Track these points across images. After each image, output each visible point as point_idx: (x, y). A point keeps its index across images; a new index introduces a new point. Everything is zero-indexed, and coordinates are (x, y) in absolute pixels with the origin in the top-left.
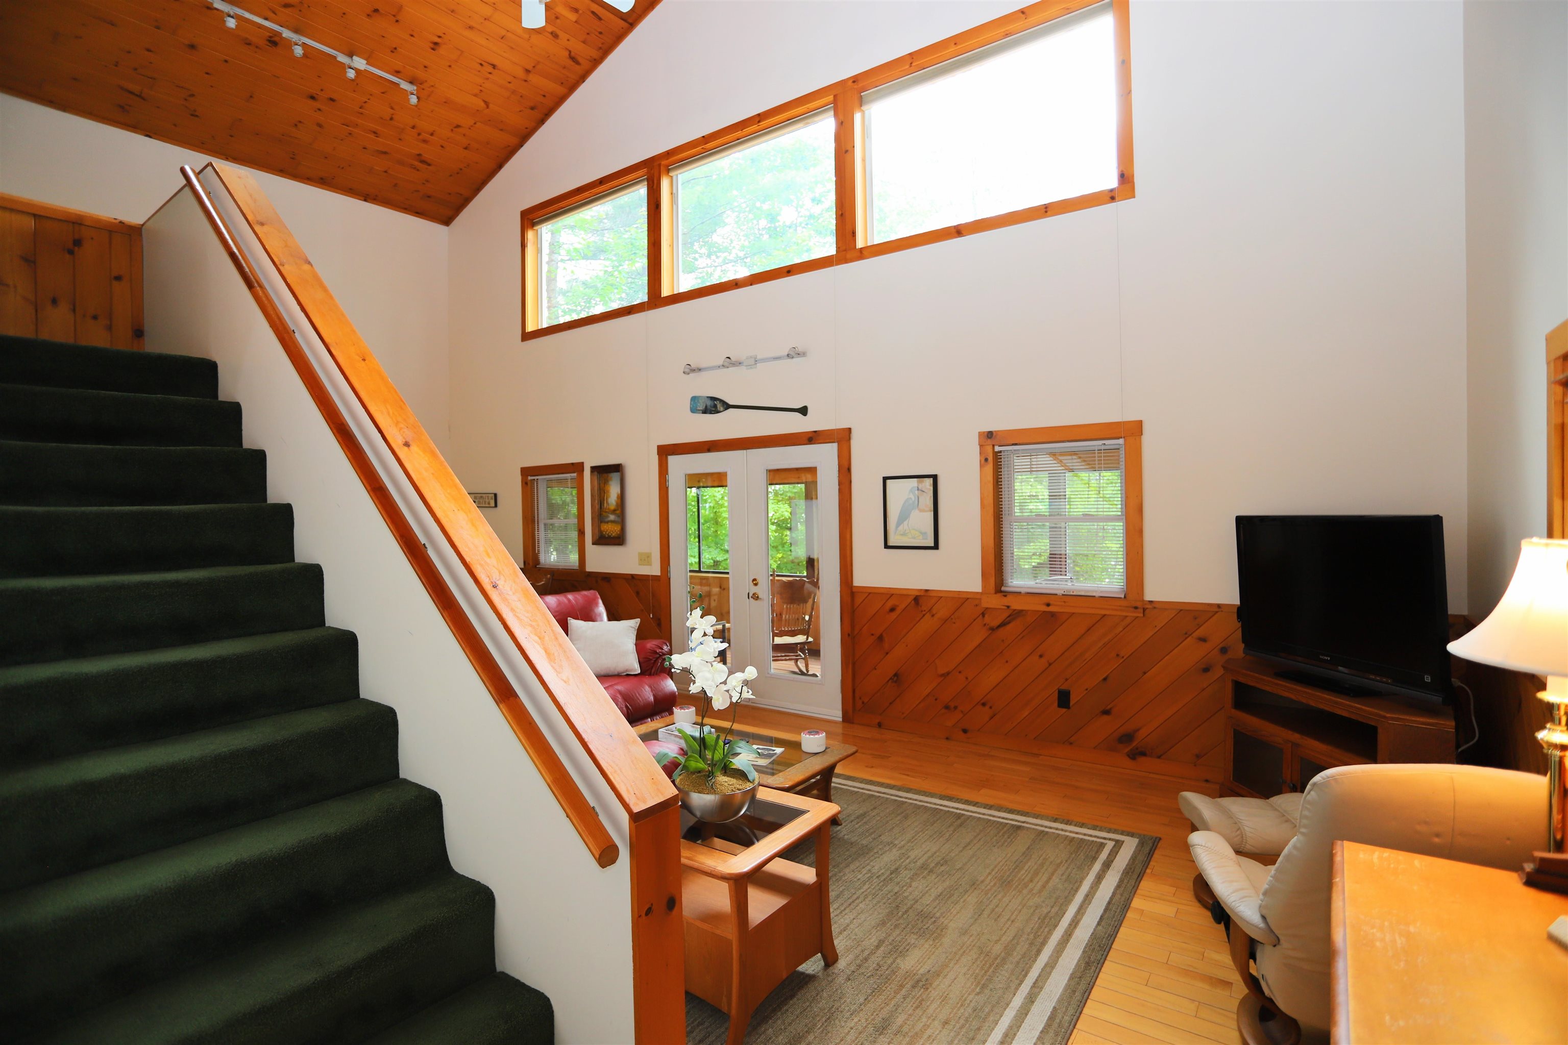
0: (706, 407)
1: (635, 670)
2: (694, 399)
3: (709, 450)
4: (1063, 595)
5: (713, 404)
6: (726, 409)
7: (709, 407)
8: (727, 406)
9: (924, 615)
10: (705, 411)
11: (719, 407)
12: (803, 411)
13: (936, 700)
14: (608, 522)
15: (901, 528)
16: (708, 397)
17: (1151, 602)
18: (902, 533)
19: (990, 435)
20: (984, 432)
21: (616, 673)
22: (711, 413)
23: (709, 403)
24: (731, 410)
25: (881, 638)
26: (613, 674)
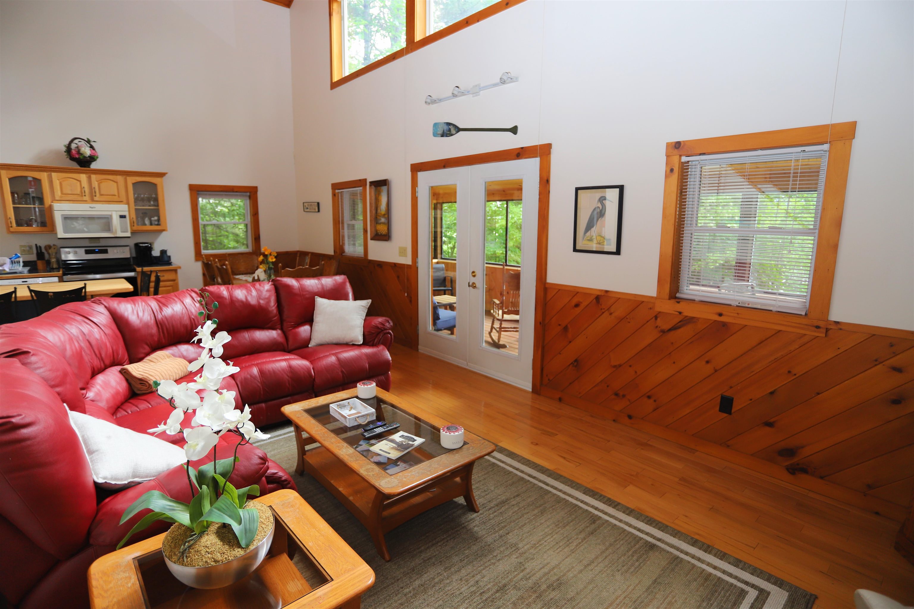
0: (444, 131)
1: (359, 341)
2: (436, 125)
3: (444, 167)
4: (737, 306)
5: (448, 128)
6: (457, 132)
7: (445, 131)
8: (459, 130)
9: (603, 313)
10: (442, 136)
11: (453, 131)
12: (514, 130)
13: (608, 386)
14: (380, 224)
15: (588, 234)
16: (445, 123)
17: (837, 323)
18: (589, 238)
19: (678, 145)
20: (672, 143)
21: (345, 342)
22: (447, 136)
23: (446, 128)
24: (461, 133)
25: (566, 329)
26: (343, 343)
